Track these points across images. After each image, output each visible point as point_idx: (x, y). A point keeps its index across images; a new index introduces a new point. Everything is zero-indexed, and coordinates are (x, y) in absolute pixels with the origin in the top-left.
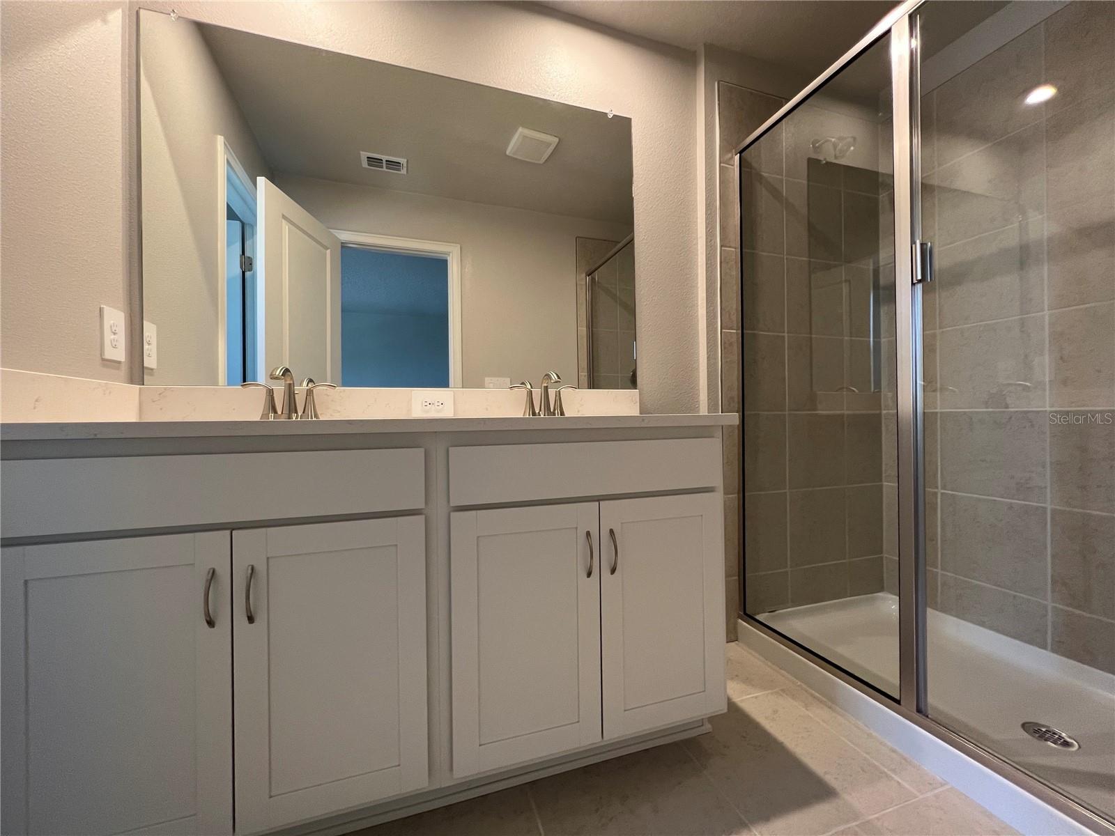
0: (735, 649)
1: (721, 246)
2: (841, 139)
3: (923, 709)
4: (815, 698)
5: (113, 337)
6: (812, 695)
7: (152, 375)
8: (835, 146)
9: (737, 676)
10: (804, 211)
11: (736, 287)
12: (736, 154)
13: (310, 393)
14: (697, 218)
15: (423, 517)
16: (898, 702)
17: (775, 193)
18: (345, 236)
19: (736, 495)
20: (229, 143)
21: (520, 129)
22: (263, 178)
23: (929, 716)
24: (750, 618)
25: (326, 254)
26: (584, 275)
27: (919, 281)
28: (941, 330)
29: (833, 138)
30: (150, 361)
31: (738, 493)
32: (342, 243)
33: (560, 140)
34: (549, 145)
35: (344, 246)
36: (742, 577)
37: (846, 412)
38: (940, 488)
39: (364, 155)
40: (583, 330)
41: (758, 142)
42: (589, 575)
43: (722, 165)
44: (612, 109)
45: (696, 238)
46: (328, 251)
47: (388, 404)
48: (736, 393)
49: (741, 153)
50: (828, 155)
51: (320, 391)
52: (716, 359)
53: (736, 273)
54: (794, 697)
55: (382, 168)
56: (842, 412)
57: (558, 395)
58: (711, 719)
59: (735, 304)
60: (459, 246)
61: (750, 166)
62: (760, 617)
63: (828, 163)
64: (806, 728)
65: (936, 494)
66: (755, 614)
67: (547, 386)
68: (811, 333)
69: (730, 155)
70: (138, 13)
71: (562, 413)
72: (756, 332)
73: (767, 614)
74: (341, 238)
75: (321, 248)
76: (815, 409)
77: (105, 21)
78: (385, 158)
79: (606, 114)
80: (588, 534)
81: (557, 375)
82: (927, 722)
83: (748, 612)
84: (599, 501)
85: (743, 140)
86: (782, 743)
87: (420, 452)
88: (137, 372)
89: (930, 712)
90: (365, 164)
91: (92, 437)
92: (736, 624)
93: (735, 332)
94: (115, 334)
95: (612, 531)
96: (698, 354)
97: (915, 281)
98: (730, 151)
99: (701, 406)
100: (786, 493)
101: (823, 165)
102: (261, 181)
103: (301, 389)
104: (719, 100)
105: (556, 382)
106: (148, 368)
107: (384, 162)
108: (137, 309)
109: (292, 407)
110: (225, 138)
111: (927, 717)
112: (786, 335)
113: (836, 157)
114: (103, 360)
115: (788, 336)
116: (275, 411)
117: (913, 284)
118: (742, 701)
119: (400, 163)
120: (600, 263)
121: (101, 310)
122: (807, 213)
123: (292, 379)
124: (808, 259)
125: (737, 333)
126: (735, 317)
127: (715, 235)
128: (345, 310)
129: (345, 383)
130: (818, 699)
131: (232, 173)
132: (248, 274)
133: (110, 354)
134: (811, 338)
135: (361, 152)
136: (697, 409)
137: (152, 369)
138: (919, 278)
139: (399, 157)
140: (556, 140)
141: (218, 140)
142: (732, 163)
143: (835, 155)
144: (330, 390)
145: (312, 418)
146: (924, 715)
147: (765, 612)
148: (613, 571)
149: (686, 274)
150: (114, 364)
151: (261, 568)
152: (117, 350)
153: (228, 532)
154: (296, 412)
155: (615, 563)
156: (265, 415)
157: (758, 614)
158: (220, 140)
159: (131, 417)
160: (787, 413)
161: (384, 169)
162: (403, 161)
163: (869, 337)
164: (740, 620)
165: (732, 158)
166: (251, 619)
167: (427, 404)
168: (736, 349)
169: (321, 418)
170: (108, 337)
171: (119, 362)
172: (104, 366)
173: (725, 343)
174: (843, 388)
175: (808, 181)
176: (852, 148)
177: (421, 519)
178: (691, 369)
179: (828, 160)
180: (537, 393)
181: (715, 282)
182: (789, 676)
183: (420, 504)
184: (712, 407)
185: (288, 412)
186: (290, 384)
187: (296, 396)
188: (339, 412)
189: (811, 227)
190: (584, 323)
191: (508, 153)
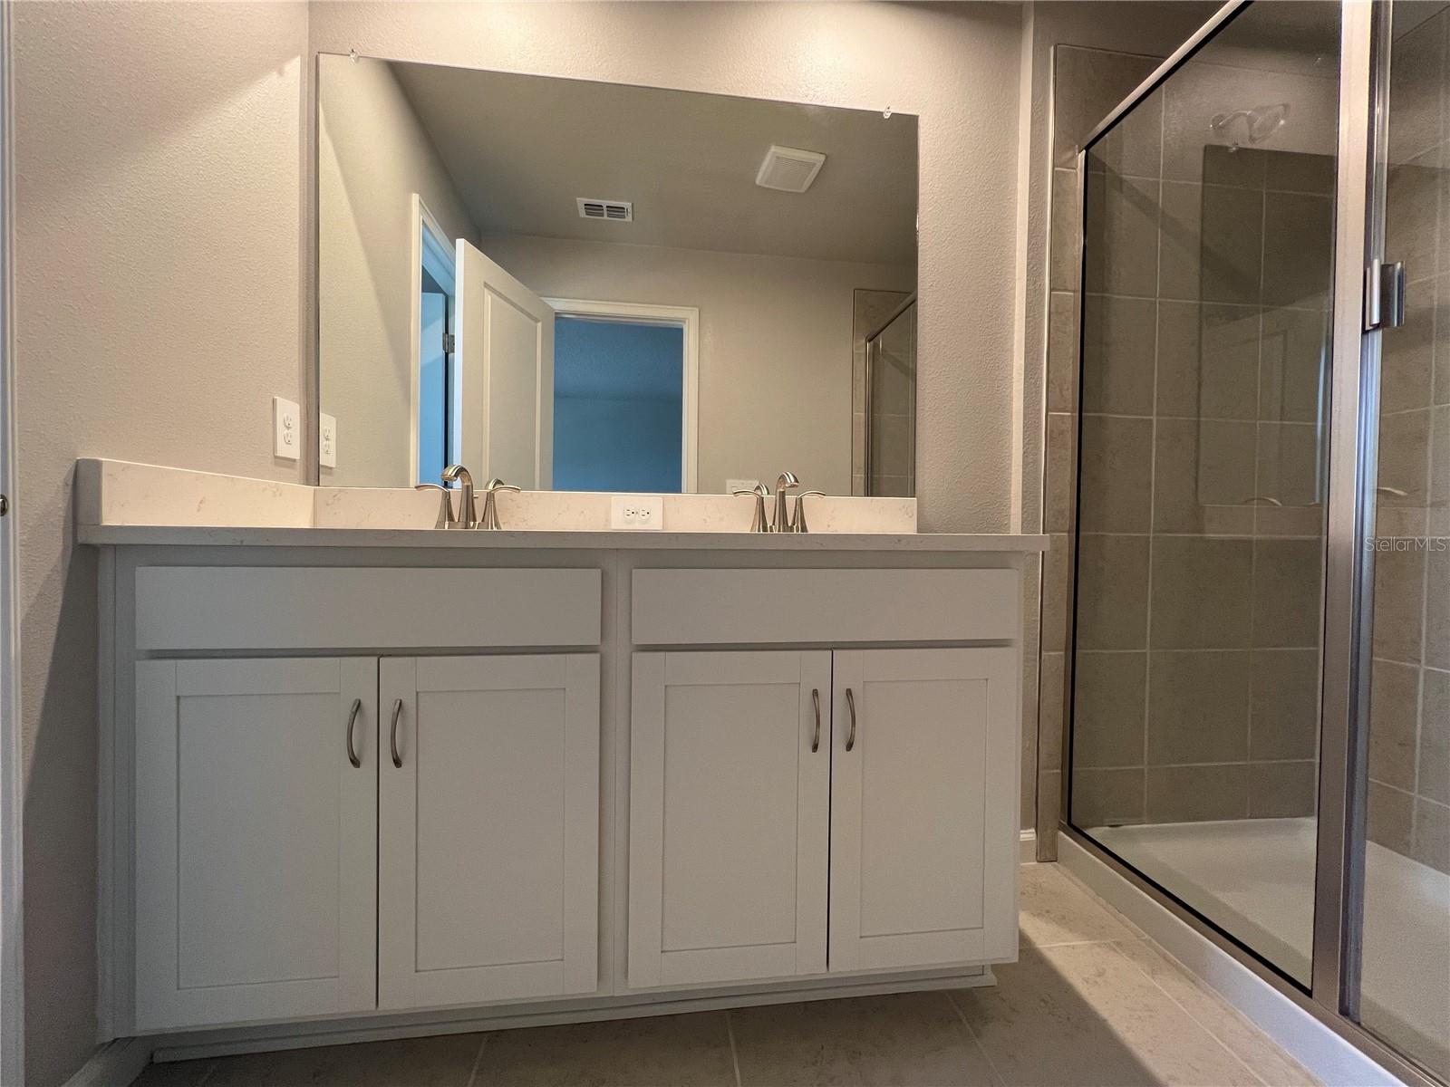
0: (1050, 874)
1: (1051, 290)
2: (1261, 110)
3: (1351, 1009)
4: (1168, 961)
5: (286, 431)
6: (1165, 957)
7: (330, 474)
8: (1251, 121)
9: (1048, 912)
10: (1195, 228)
11: (1073, 348)
12: (1080, 152)
13: (490, 496)
14: (1015, 251)
15: (598, 655)
16: (1309, 993)
17: (1145, 205)
18: (559, 305)
19: (1062, 653)
20: (426, 203)
21: (773, 149)
22: (463, 240)
23: (1363, 1024)
24: (1078, 832)
25: (536, 327)
26: (864, 341)
27: (1377, 327)
28: (1437, 407)
29: (1248, 110)
30: (328, 459)
31: (1066, 649)
32: (556, 313)
33: (827, 158)
34: (811, 165)
35: (559, 317)
36: (1067, 771)
37: (1255, 537)
38: (1423, 662)
39: (581, 201)
40: (861, 415)
41: (1118, 125)
42: (815, 748)
43: (1056, 169)
44: (887, 104)
45: (1013, 280)
46: (539, 324)
47: (583, 512)
48: (1068, 503)
49: (1087, 148)
50: (1239, 137)
51: (501, 494)
52: (1037, 454)
53: (1073, 328)
54: (1133, 956)
55: (602, 215)
56: (1250, 536)
57: (799, 503)
58: (996, 968)
59: (1070, 373)
60: (697, 310)
61: (1103, 167)
62: (1092, 832)
63: (1241, 151)
64: (1146, 1005)
65: (1415, 673)
66: (1087, 827)
67: (783, 492)
68: (1199, 417)
69: (1069, 154)
70: (317, 58)
71: (804, 529)
72: (1104, 415)
73: (1107, 828)
74: (555, 308)
75: (530, 321)
76: (1204, 533)
77: (281, 73)
78: (605, 203)
79: (882, 113)
80: (815, 693)
81: (794, 476)
82: (1356, 1031)
83: (1074, 821)
84: (832, 649)
85: (1092, 129)
86: (1105, 1020)
87: (596, 573)
88: (313, 472)
89: (1364, 1017)
90: (582, 213)
91: (239, 544)
92: (1054, 838)
93: (1068, 416)
94: (288, 428)
95: (849, 692)
96: (1010, 447)
97: (1368, 327)
98: (1071, 147)
99: (1012, 522)
100: (1145, 653)
101: (1231, 154)
102: (461, 243)
103: (479, 493)
104: (1055, 74)
105: (793, 486)
106: (322, 466)
107: (605, 209)
108: (313, 399)
109: (470, 513)
110: (420, 195)
111: (1359, 1024)
112: (1154, 418)
113: (1252, 139)
114: (276, 457)
115: (1158, 420)
116: (451, 518)
117: (1365, 332)
118: (1049, 949)
119: (623, 208)
120: (884, 323)
121: (274, 401)
122: (1198, 230)
123: (470, 479)
124: (1198, 302)
125: (1072, 417)
126: (1070, 393)
127: (1041, 274)
128: (557, 395)
129: (558, 486)
130: (1176, 966)
131: (428, 234)
132: (450, 355)
133: (284, 451)
134: (1199, 421)
135: (578, 199)
136: (1007, 527)
137: (331, 468)
138: (1376, 320)
139: (620, 200)
140: (822, 158)
141: (413, 198)
142: (1074, 166)
143: (1251, 137)
144: (515, 494)
145: (492, 528)
146: (1353, 1021)
147: (1103, 826)
148: (849, 746)
149: (997, 333)
150: (288, 462)
151: (410, 703)
152: (291, 445)
153: (375, 659)
154: (475, 520)
155: (852, 736)
156: (440, 523)
157: (1092, 827)
158: (415, 198)
159: (302, 521)
160: (1151, 535)
161: (605, 217)
162: (627, 205)
163: (1315, 420)
164: (1061, 833)
165: (1074, 157)
166: (397, 763)
167: (630, 513)
168: (1070, 440)
169: (504, 528)
170: (281, 431)
171: (295, 460)
172: (276, 464)
173: (1052, 431)
174: (1254, 499)
175: (1204, 180)
176: (1282, 122)
177: (595, 658)
178: (998, 469)
179: (1241, 145)
180: (770, 501)
181: (1040, 341)
182: (1133, 925)
183: (594, 640)
184: (1028, 523)
185: (465, 520)
186: (468, 486)
187: (475, 500)
188: (525, 521)
189: (1204, 251)
190: (862, 407)
191: (757, 183)
